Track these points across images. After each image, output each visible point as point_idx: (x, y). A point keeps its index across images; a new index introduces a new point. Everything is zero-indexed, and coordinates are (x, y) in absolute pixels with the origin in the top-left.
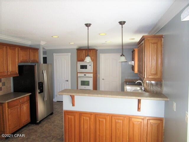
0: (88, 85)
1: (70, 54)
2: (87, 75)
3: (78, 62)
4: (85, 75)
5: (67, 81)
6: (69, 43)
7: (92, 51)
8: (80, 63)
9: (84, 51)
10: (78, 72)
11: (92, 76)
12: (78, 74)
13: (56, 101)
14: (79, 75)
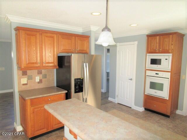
0: (161, 89)
1: (136, 43)
2: (161, 74)
3: (148, 54)
4: (158, 74)
5: (131, 79)
6: (130, 25)
7: (171, 36)
8: (150, 55)
9: (158, 37)
10: (146, 69)
11: (169, 77)
12: (147, 71)
13: (117, 103)
14: (149, 73)
